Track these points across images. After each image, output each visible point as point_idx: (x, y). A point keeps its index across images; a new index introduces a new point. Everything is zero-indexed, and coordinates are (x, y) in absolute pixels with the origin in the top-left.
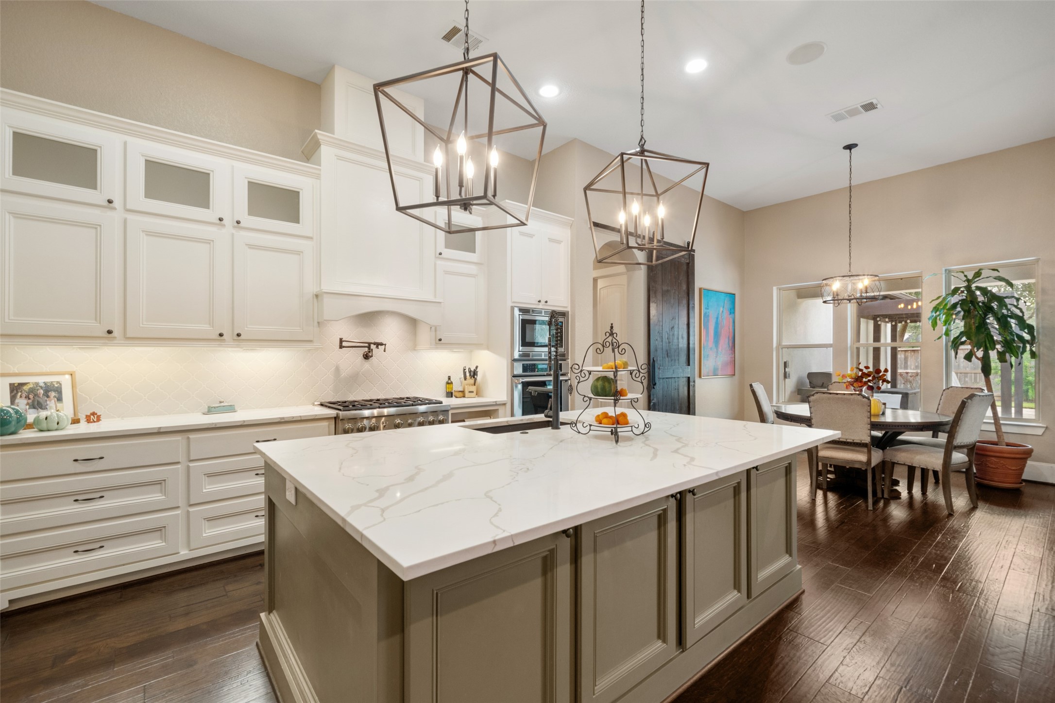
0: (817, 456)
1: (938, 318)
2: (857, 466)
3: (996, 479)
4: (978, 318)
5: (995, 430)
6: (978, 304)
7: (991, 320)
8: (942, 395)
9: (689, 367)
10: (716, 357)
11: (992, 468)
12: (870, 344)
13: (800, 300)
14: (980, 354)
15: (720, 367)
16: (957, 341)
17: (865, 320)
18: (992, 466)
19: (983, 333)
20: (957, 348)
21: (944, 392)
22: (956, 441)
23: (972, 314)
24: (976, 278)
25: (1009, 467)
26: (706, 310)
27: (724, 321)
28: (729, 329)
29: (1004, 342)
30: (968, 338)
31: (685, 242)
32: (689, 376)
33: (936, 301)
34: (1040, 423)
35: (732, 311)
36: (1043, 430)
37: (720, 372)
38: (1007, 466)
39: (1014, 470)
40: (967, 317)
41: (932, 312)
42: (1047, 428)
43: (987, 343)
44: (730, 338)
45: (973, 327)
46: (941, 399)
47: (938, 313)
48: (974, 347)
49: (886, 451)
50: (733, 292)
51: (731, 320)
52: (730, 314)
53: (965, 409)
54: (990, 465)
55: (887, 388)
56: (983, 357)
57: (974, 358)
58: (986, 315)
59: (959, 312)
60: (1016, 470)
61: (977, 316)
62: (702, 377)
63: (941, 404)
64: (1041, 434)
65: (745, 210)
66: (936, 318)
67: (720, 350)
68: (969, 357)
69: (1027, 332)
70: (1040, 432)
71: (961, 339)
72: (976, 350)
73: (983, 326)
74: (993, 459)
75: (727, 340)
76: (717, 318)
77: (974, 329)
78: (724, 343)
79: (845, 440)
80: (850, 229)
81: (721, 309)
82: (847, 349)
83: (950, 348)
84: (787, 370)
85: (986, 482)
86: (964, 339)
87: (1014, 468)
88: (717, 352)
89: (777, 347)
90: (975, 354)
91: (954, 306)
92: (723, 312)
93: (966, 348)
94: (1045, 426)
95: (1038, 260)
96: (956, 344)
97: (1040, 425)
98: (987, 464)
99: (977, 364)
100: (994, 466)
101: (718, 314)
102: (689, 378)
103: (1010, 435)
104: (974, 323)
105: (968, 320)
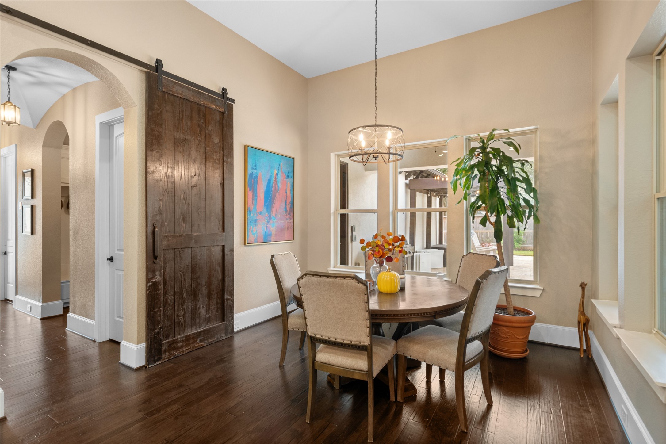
0: (314, 360)
1: (459, 182)
2: (357, 377)
3: (506, 349)
4: (491, 183)
5: (504, 292)
6: (492, 167)
7: (501, 183)
8: (461, 262)
9: (224, 233)
10: (268, 222)
11: (503, 337)
12: (408, 209)
13: (367, 173)
14: (493, 219)
15: (274, 232)
16: (474, 205)
17: (421, 194)
18: (503, 336)
19: (496, 197)
20: (474, 213)
21: (463, 258)
22: (470, 333)
23: (486, 177)
24: (489, 141)
25: (517, 337)
26: (252, 171)
27: (280, 184)
28: (286, 193)
29: (512, 206)
30: (483, 202)
31: (220, 87)
32: (224, 244)
33: (456, 162)
34: (538, 284)
35: (291, 175)
36: (540, 292)
37: (273, 238)
38: (516, 336)
39: (521, 339)
40: (482, 180)
41: (454, 176)
42: (543, 290)
43: (499, 207)
44: (288, 203)
45: (487, 190)
46: (460, 266)
47: (458, 177)
48: (488, 212)
49: (399, 341)
50: (292, 156)
51: (289, 184)
52: (288, 177)
53: (479, 291)
54: (501, 334)
55: (437, 245)
56: (495, 222)
57: (488, 223)
58: (498, 179)
59: (476, 176)
60: (523, 338)
61: (490, 180)
62: (247, 244)
63: (460, 272)
64: (539, 296)
65: (308, 77)
66: (456, 181)
67: (273, 214)
68: (483, 222)
69: (533, 197)
70: (538, 293)
71: (477, 203)
72: (489, 215)
73: (495, 189)
74: (504, 328)
75: (283, 204)
76: (269, 181)
77: (488, 193)
78: (279, 207)
79: (342, 341)
80: (376, 76)
81: (276, 172)
82: (389, 214)
83: (469, 213)
84: (354, 233)
85: (498, 352)
86: (480, 203)
87: (521, 337)
88: (270, 217)
89: (334, 212)
90: (489, 219)
91: (472, 167)
92: (277, 174)
93: (482, 213)
94: (543, 288)
95: (535, 131)
96: (474, 208)
97: (538, 287)
98: (499, 334)
99: (490, 229)
100: (505, 336)
101: (271, 176)
102: (224, 246)
103: (515, 296)
104: (488, 186)
105: (483, 183)
